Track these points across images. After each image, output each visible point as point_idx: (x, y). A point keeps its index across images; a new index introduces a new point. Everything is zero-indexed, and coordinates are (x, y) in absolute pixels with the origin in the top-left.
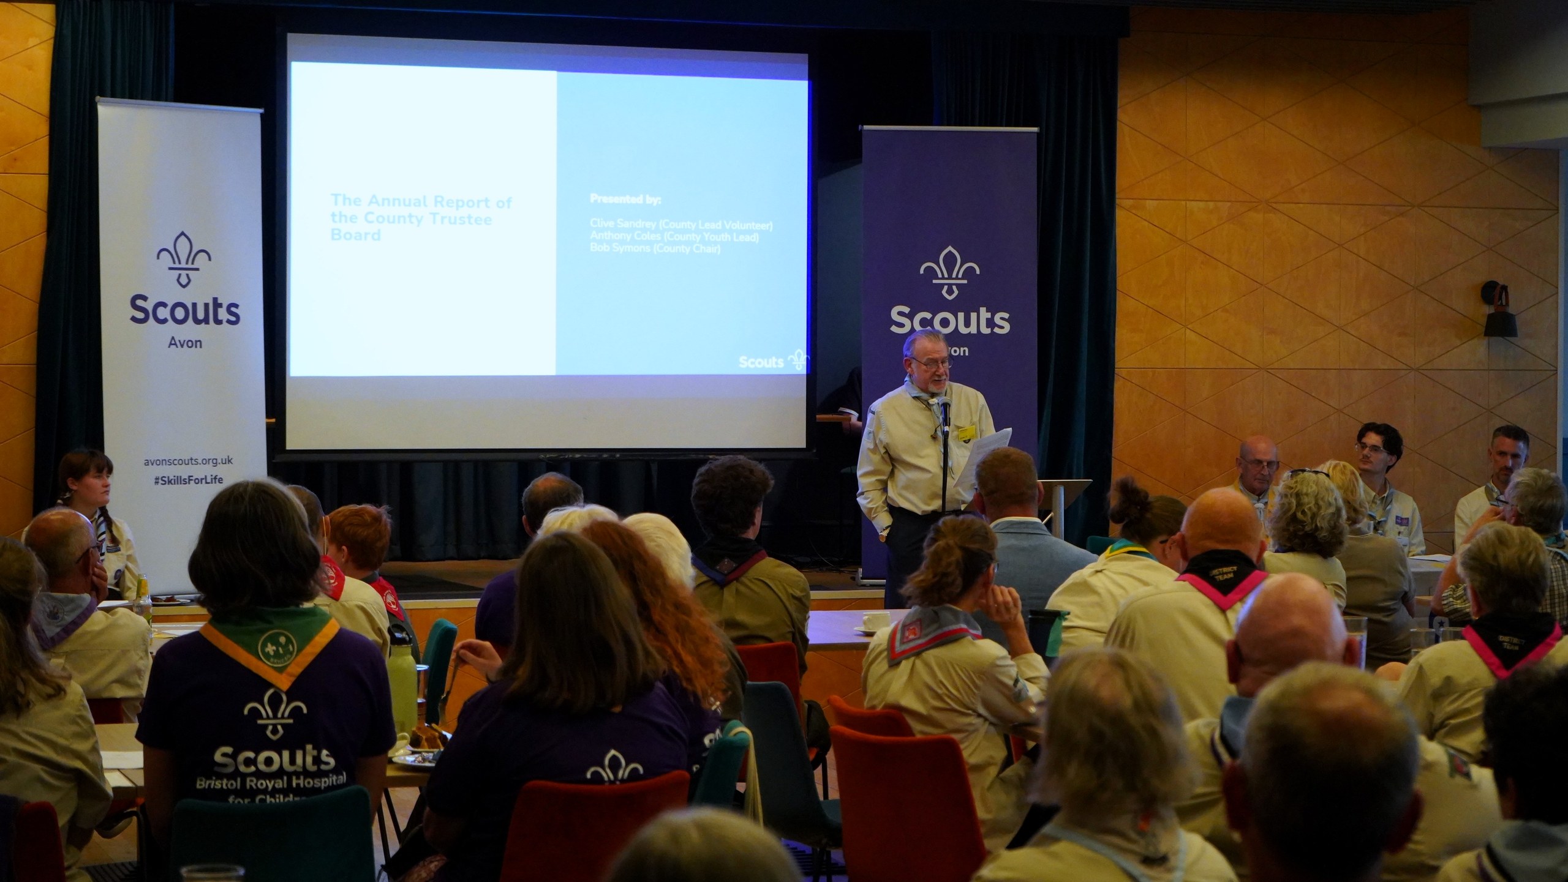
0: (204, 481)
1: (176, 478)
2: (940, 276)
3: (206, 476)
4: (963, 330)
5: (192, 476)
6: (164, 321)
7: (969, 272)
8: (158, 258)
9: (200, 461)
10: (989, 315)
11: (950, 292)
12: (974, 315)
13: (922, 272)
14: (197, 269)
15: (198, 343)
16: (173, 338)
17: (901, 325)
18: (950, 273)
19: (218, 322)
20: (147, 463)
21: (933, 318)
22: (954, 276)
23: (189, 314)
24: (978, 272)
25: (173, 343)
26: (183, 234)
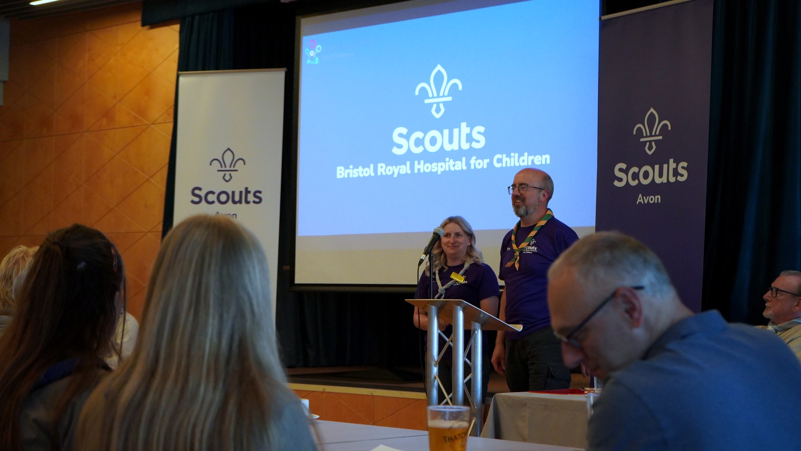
2: (645, 135)
7: (664, 129)
8: (211, 164)
10: (675, 165)
11: (650, 148)
13: (634, 133)
14: (236, 170)
17: (621, 180)
18: (651, 132)
19: (247, 202)
21: (639, 172)
22: (654, 133)
23: (230, 198)
26: (229, 149)
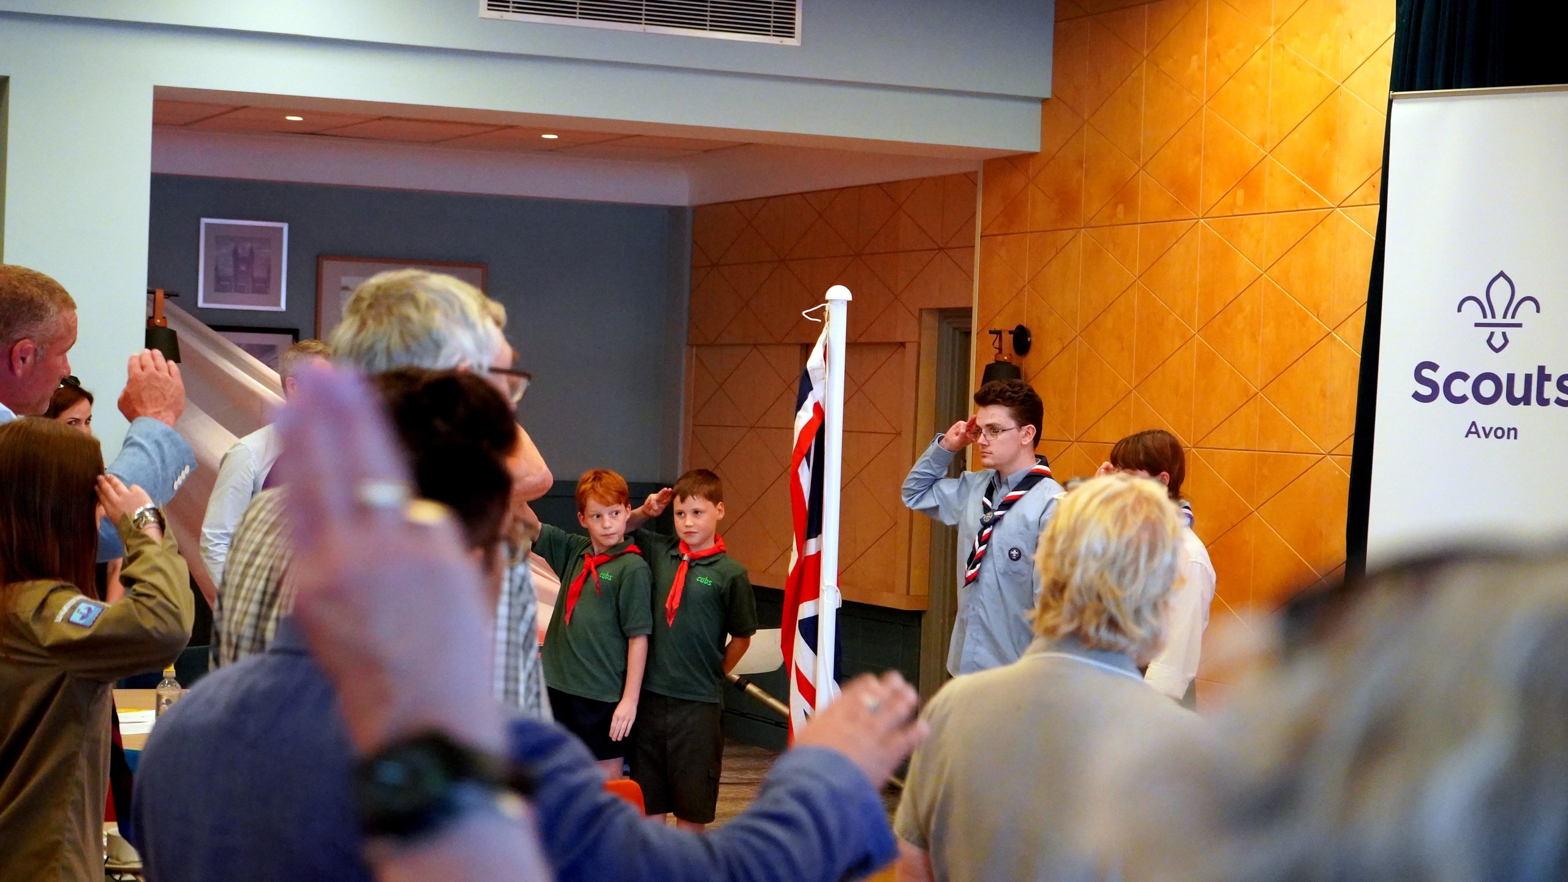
6: (1463, 399)
8: (1459, 310)
14: (1519, 325)
16: (1474, 423)
19: (1543, 402)
23: (1502, 389)
25: (1473, 430)
26: (1502, 274)
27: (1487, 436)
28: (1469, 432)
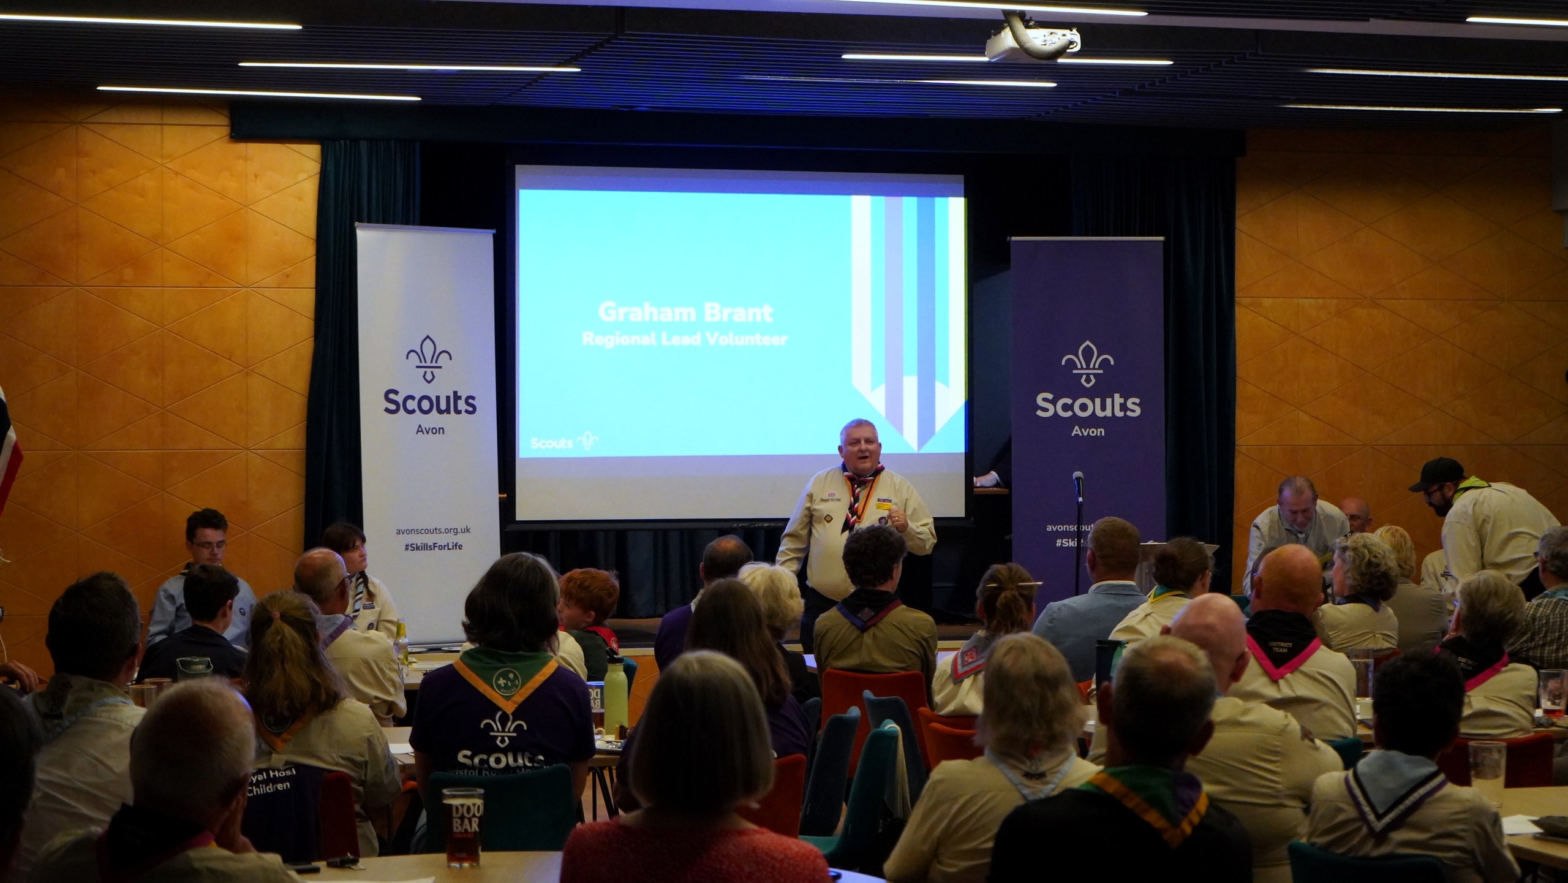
0: (446, 547)
1: (423, 545)
2: (1079, 367)
3: (448, 543)
4: (1100, 413)
5: (436, 544)
6: (413, 412)
7: (1104, 364)
9: (443, 531)
10: (1122, 400)
11: (1088, 380)
12: (1109, 401)
13: (1063, 363)
15: (441, 430)
16: (420, 426)
17: (1046, 410)
18: (1088, 364)
20: (399, 532)
21: (1073, 404)
22: (1091, 366)
23: (434, 405)
24: (1112, 363)
25: (420, 430)
27: (428, 433)
28: (418, 431)
